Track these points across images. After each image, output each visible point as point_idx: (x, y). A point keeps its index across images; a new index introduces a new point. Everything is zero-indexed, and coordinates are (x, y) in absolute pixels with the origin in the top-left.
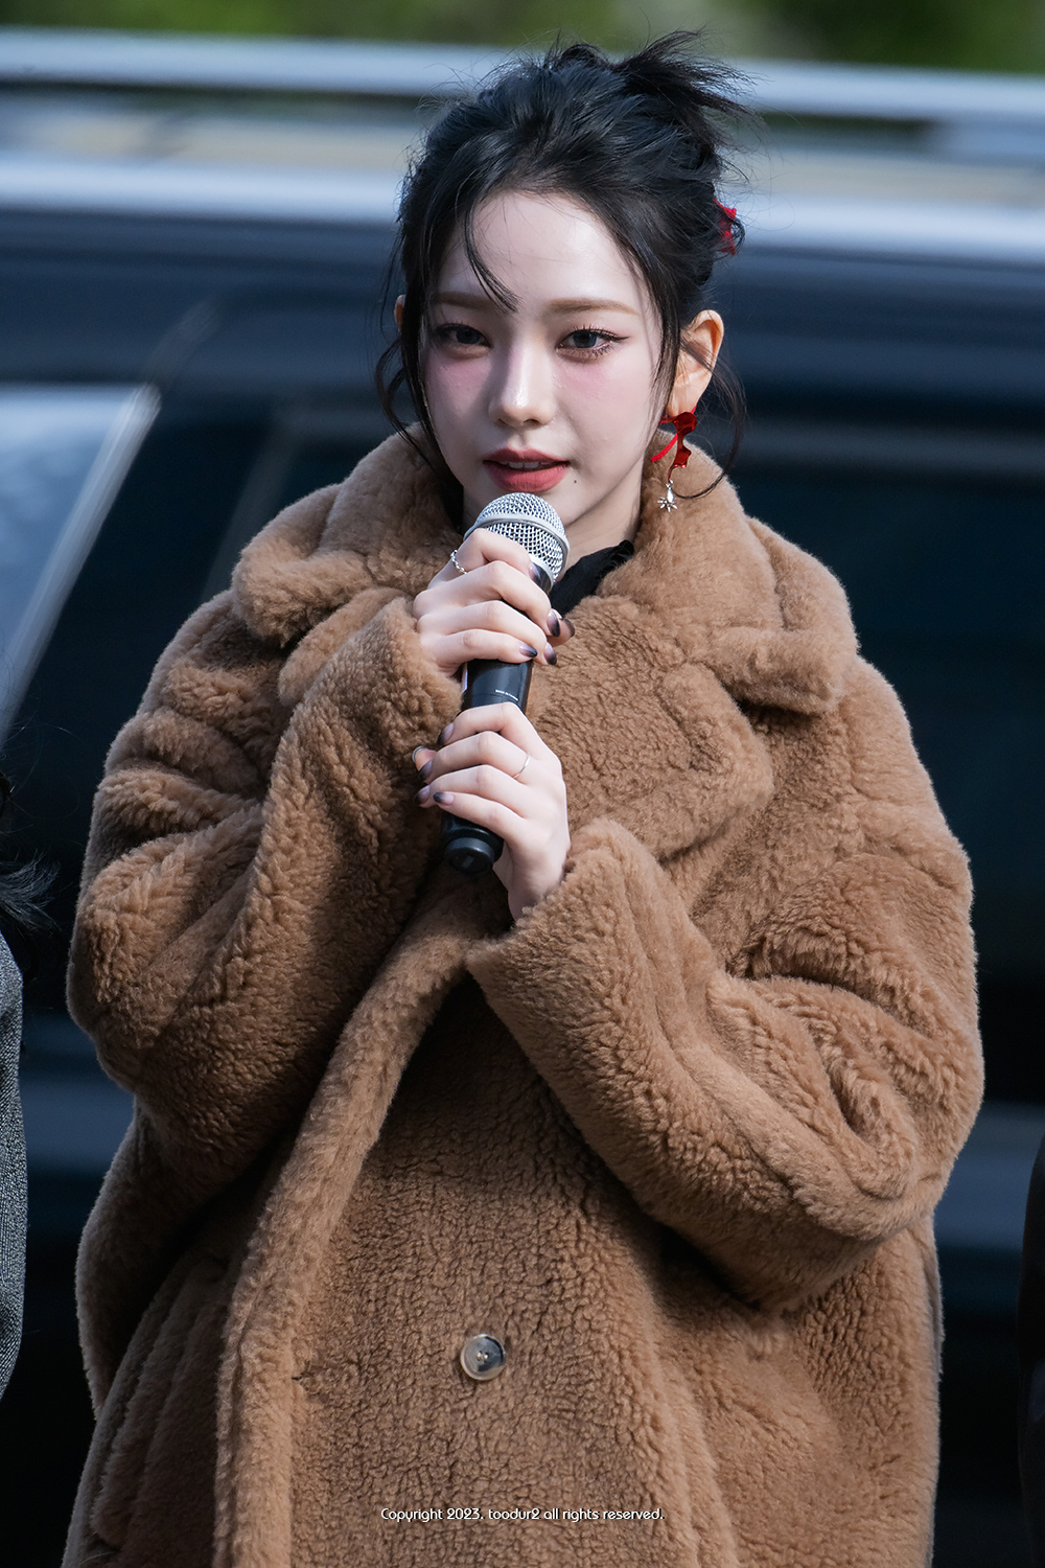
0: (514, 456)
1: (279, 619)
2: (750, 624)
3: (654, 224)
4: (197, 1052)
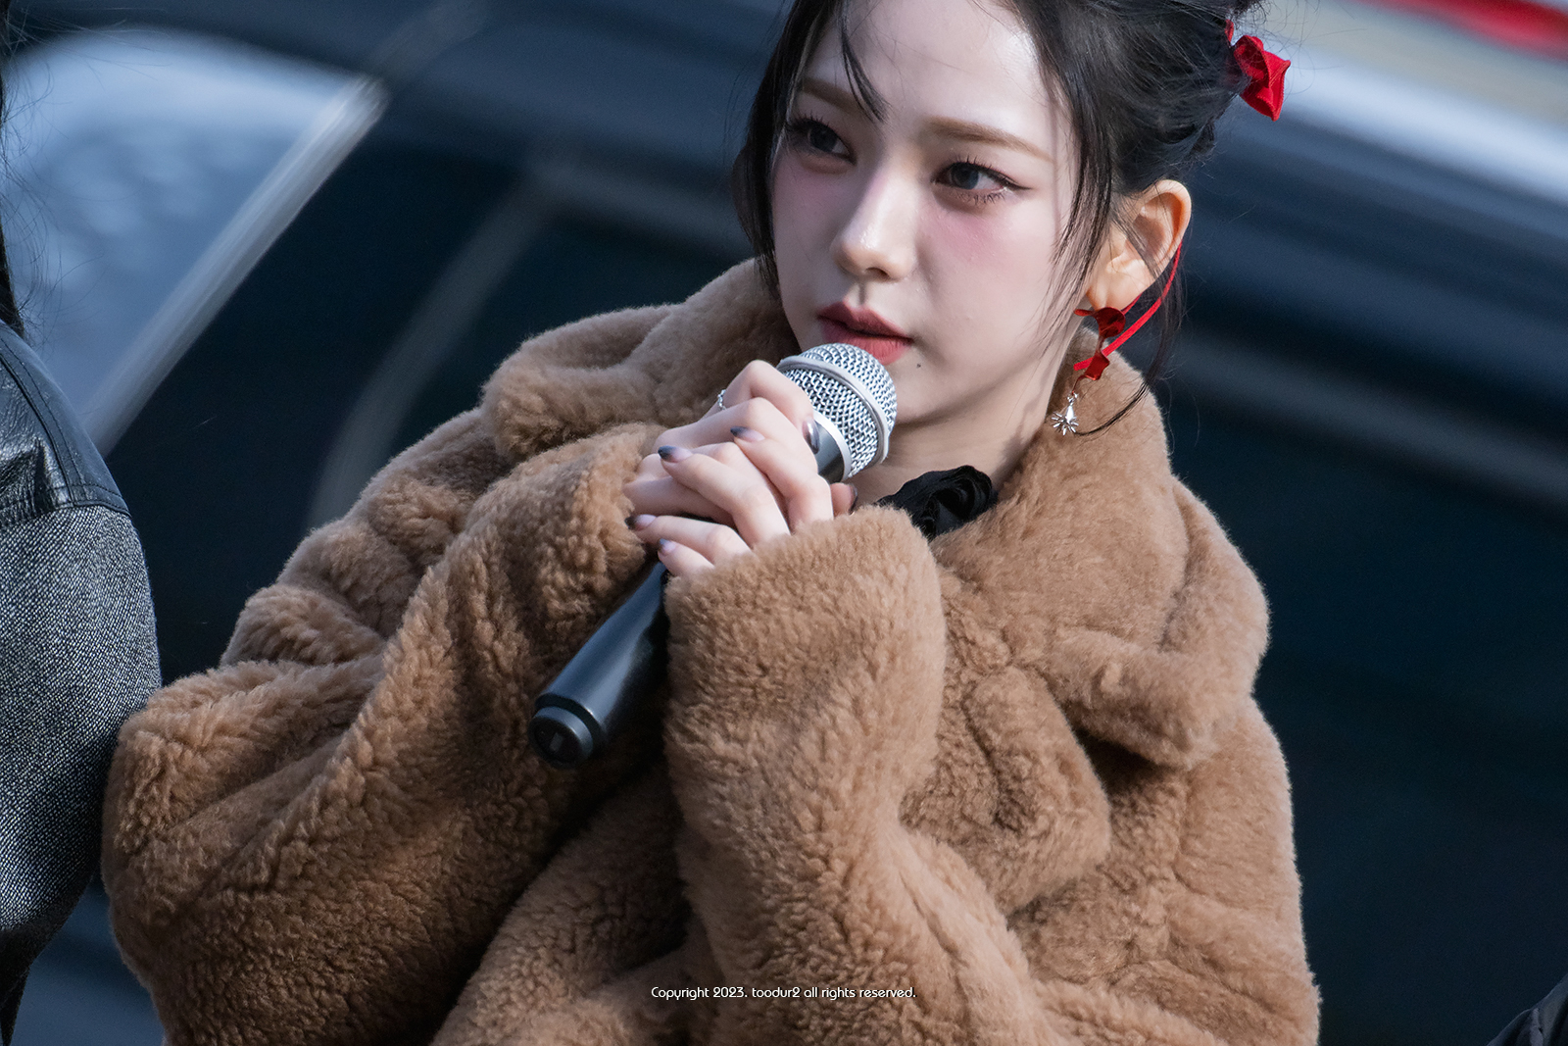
1: (524, 432)
2: (1116, 632)
4: (223, 946)
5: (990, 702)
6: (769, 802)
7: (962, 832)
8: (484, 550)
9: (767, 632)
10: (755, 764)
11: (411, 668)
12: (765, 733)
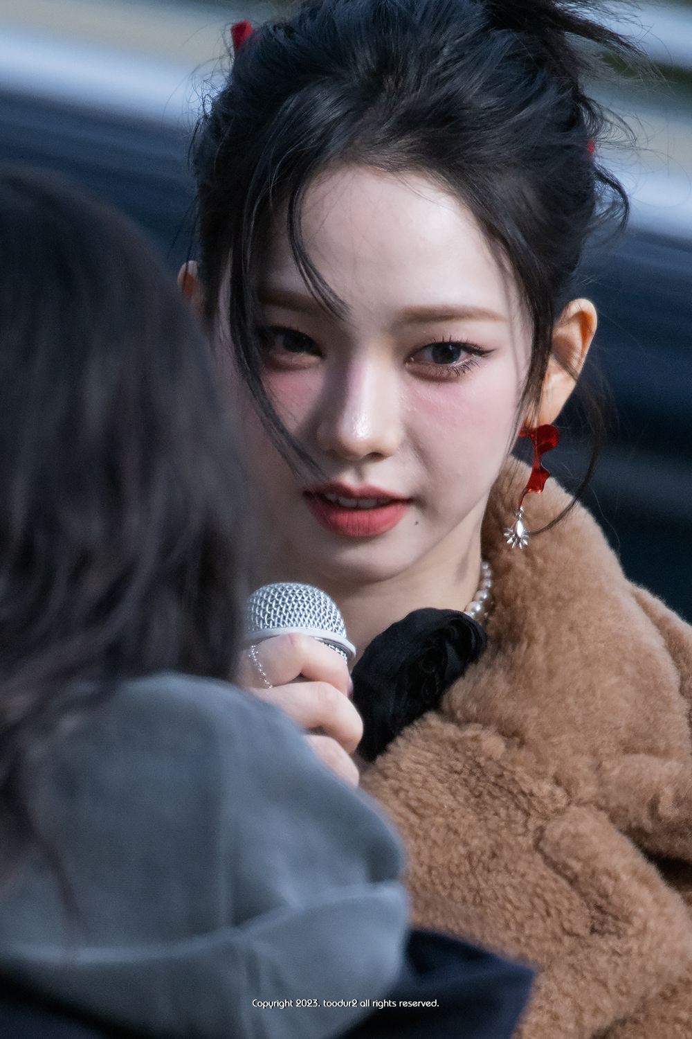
0: (346, 492)
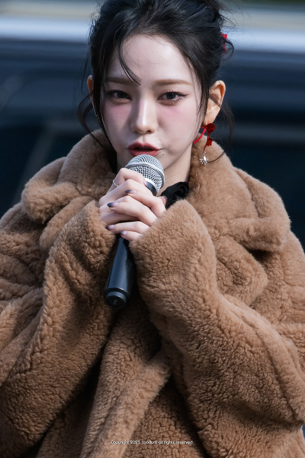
1: (41, 211)
2: (245, 216)
3: (198, 47)
4: (19, 391)
5: (220, 249)
6: (186, 299)
7: (225, 290)
8: (63, 250)
9: (166, 248)
10: (176, 289)
11: (55, 292)
12: (175, 279)
